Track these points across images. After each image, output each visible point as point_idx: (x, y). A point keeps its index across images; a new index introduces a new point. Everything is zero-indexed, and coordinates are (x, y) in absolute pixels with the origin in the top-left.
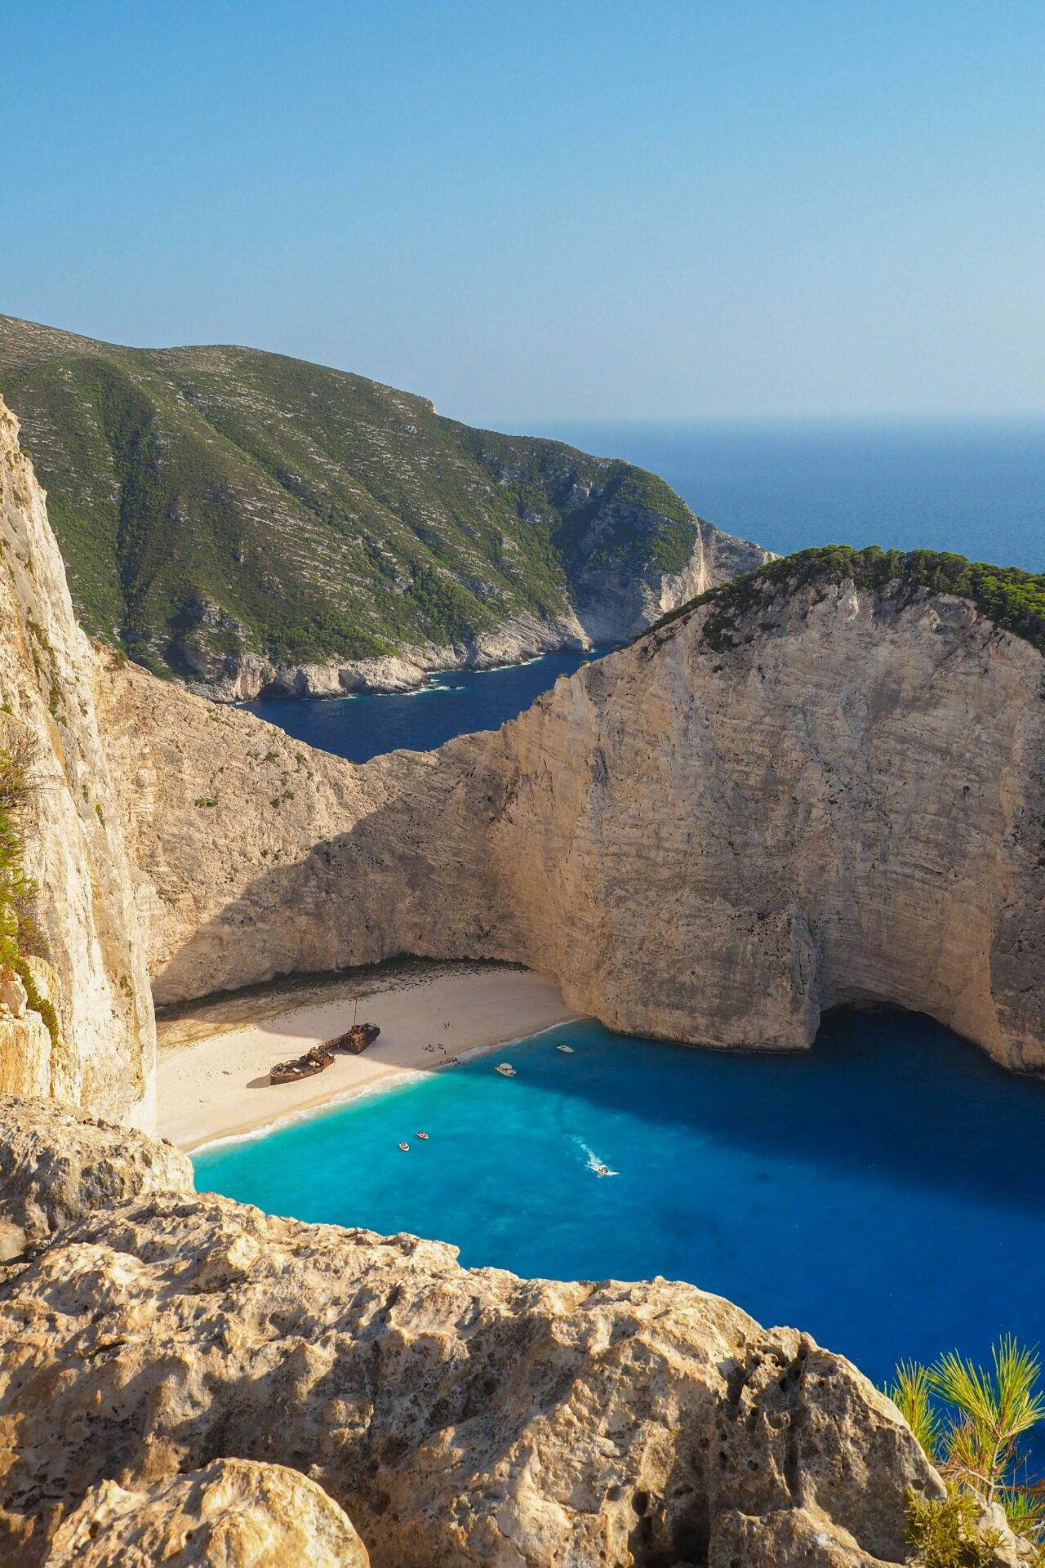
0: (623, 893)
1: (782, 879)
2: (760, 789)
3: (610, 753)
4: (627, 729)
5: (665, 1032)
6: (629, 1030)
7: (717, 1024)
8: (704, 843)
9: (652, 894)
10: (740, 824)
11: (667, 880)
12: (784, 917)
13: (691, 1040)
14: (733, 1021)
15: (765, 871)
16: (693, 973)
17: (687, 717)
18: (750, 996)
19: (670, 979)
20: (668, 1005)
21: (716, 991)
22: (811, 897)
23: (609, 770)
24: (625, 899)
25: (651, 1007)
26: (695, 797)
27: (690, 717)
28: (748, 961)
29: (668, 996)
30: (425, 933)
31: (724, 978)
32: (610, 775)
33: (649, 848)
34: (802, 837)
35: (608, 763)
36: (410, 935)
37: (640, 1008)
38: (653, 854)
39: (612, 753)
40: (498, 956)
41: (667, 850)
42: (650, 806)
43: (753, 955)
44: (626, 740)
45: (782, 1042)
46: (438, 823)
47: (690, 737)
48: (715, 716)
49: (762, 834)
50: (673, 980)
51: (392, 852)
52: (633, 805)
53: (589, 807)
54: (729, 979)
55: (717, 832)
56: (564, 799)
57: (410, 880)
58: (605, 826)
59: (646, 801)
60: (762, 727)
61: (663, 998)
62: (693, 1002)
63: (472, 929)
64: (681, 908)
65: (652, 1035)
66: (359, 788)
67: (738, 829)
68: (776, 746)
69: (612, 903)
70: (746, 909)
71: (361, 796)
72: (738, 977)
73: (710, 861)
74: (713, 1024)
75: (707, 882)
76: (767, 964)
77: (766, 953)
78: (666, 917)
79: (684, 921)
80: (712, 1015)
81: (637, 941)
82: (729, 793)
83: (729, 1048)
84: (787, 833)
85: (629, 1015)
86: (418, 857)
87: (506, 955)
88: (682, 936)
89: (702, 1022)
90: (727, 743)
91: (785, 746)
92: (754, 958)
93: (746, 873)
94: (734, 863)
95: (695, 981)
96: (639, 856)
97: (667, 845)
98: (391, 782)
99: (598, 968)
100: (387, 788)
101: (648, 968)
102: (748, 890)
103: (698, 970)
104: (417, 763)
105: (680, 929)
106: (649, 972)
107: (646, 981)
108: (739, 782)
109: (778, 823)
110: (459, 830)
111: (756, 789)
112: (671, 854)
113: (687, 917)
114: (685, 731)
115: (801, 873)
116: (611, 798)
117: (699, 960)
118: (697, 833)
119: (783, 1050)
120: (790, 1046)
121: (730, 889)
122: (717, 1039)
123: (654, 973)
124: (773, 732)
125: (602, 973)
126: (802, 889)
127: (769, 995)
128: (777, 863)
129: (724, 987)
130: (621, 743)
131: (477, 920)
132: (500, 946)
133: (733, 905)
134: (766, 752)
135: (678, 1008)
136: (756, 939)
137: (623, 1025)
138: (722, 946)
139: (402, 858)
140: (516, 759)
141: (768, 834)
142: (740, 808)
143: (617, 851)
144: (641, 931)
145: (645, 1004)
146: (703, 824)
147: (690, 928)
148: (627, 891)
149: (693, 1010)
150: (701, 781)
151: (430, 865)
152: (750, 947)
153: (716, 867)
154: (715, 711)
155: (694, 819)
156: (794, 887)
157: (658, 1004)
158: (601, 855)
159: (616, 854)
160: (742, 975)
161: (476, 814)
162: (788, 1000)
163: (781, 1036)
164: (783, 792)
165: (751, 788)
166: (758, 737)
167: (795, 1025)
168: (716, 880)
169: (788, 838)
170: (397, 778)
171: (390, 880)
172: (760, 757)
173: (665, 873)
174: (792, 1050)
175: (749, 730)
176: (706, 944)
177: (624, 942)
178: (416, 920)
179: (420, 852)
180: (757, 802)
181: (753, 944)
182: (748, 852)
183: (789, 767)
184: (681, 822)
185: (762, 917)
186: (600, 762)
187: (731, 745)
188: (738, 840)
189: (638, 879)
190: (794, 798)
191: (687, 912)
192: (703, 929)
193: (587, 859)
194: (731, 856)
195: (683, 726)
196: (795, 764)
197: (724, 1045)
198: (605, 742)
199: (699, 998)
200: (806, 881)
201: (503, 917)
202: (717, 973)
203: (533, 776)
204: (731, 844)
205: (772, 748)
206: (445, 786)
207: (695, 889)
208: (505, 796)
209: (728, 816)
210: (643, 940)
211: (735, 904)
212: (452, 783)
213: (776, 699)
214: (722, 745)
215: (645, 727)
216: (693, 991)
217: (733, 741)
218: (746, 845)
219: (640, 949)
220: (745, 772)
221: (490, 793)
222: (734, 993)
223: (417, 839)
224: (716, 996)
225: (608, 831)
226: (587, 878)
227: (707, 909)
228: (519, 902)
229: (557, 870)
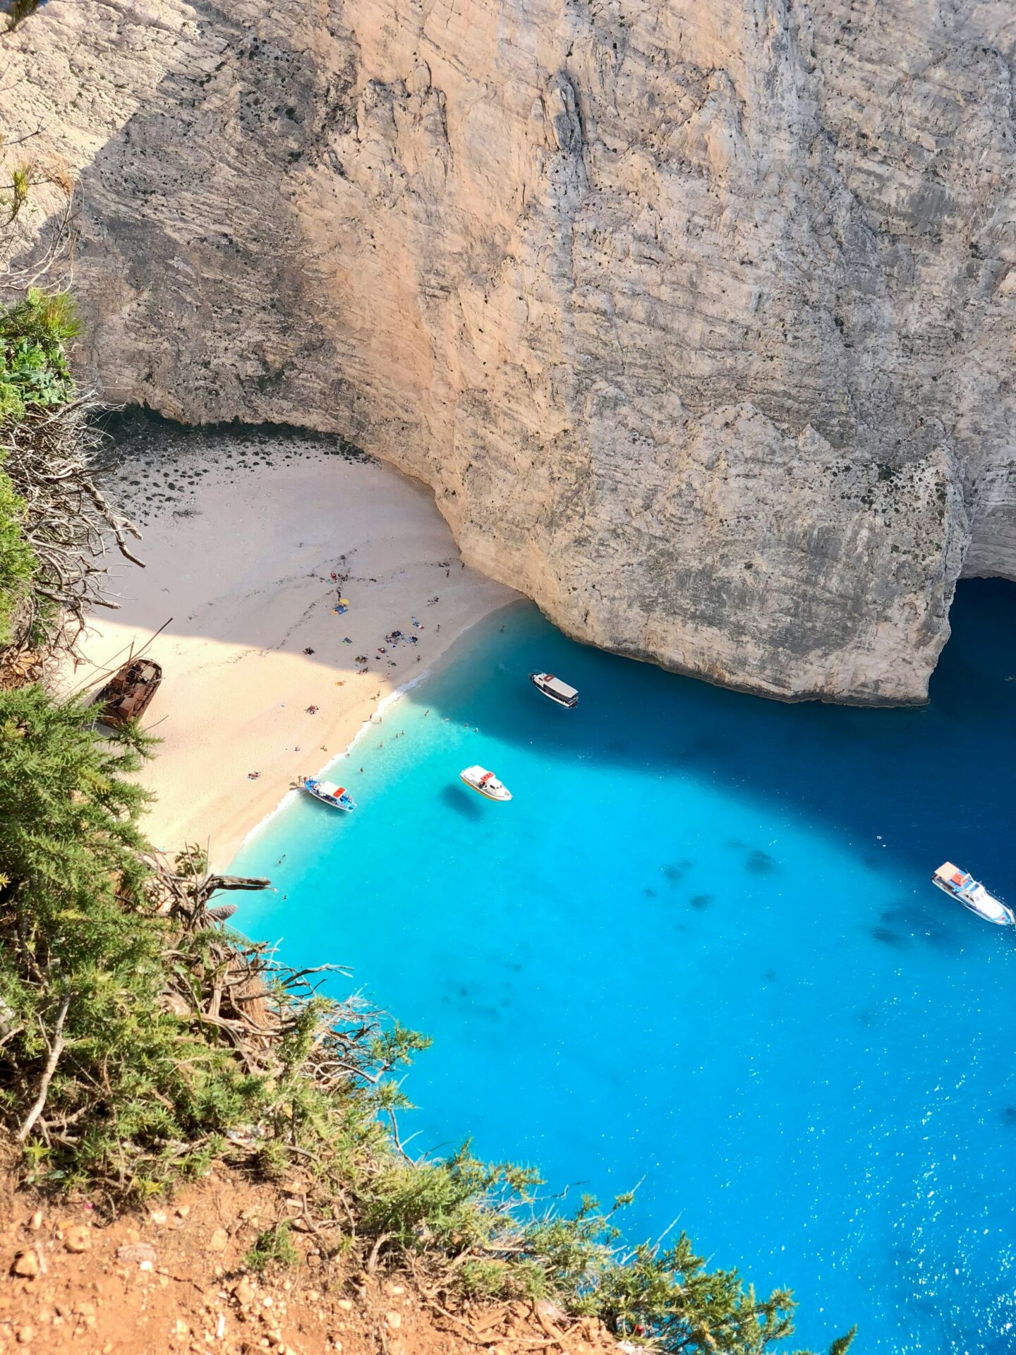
0: (612, 391)
1: (928, 400)
2: (904, 216)
3: (593, 87)
4: (633, 42)
5: (678, 658)
6: (608, 644)
7: (782, 658)
8: (789, 317)
9: (672, 401)
10: (859, 284)
11: (704, 380)
12: (929, 477)
13: (728, 677)
14: (813, 655)
15: (897, 381)
16: (749, 566)
17: (778, 47)
18: (852, 619)
19: (702, 572)
20: (693, 617)
21: (787, 602)
22: (977, 439)
23: (589, 126)
24: (617, 402)
25: (658, 613)
26: (779, 220)
27: (784, 48)
28: (859, 558)
29: (695, 600)
30: (158, 370)
31: (807, 581)
32: (591, 136)
33: (675, 307)
34: (977, 324)
35: (586, 108)
36: (127, 372)
37: (635, 612)
38: (680, 322)
39: (597, 90)
40: (298, 418)
41: (708, 319)
42: (682, 224)
43: (871, 547)
44: (629, 65)
45: (888, 690)
46: (184, 153)
47: (779, 90)
48: (830, 50)
49: (899, 307)
50: (706, 573)
51: (96, 213)
52: (645, 215)
53: (548, 202)
54: (815, 584)
55: (814, 297)
56: (478, 163)
57: (133, 271)
58: (580, 248)
59: (674, 212)
60: (927, 87)
61: (686, 603)
62: (741, 617)
63: (251, 368)
64: (734, 443)
65: (652, 656)
66: (21, 70)
67: (855, 293)
68: (950, 134)
69: (589, 408)
70: (858, 454)
71: (25, 88)
72: (834, 583)
73: (799, 354)
74: (774, 658)
75: (790, 396)
76: (894, 567)
77: (895, 548)
78: (706, 455)
79: (741, 469)
80: (772, 641)
81: (641, 490)
82: (843, 217)
83: (796, 696)
84: (950, 314)
85: (612, 619)
86: (146, 224)
87: (314, 420)
88: (735, 497)
89: (754, 652)
90: (849, 109)
91: (970, 135)
92: (871, 555)
93: (863, 384)
94: (842, 362)
95: (750, 580)
96: (651, 323)
97: (712, 310)
98: (84, 57)
99: (552, 524)
100: (76, 69)
101: (660, 545)
102: (863, 416)
103: (759, 561)
104: (136, 20)
105: (733, 483)
106: (662, 554)
107: (654, 568)
108: (864, 195)
109: (936, 290)
110: (226, 172)
111: (897, 213)
112: (719, 330)
113: (746, 461)
114: (771, 78)
115: (967, 393)
116: (592, 188)
117: (766, 545)
118: (775, 293)
119: (885, 700)
120: (899, 695)
121: (831, 414)
122: (777, 682)
123: (672, 557)
124: (947, 102)
125: (562, 537)
126: (963, 424)
127: (887, 619)
128: (921, 368)
129: (804, 596)
130: (617, 68)
131: (258, 349)
132: (304, 403)
133: (833, 445)
134: (928, 141)
135: (711, 624)
136: (879, 521)
137: (597, 634)
138: (812, 527)
139: (115, 225)
140: (351, 39)
141: (913, 308)
142: (863, 250)
143: (605, 306)
144: (650, 474)
145: (648, 607)
146: (788, 277)
147: (751, 483)
148: (619, 386)
149: (739, 630)
150: (793, 186)
151: (169, 239)
152: (865, 533)
153: (810, 369)
154: (831, 36)
155: (772, 265)
156: (947, 416)
157: (672, 611)
158: (570, 308)
159: (604, 313)
160: (842, 579)
161: (263, 143)
162: (916, 625)
163: (887, 680)
164: (952, 228)
165: (886, 209)
166: (919, 109)
167: (915, 664)
168: (806, 394)
169: (951, 324)
170: (98, 50)
171: (94, 272)
172: (916, 148)
173: (703, 366)
174: (900, 702)
175: (896, 88)
176: (778, 516)
177: (614, 490)
178: (141, 345)
179: (147, 211)
180: (894, 239)
181: (871, 529)
182: (870, 342)
183: (972, 182)
184: (747, 270)
185: (886, 474)
186: (572, 107)
187: (856, 116)
188: (855, 316)
189: (645, 367)
190: (973, 246)
191: (748, 453)
192: (776, 486)
193: (536, 309)
194: (839, 348)
195: (765, 64)
196: (985, 177)
197: (789, 693)
198: (583, 63)
199: (755, 609)
200: (972, 410)
201: (310, 349)
202: (794, 570)
203: (398, 89)
204: (839, 322)
205: (944, 137)
206: (193, 70)
207: (764, 408)
208: (323, 110)
209: (839, 264)
210: (654, 491)
211: (840, 442)
212: (208, 65)
213: (959, 27)
214: (837, 111)
215: (673, 46)
216: (743, 598)
217: (861, 107)
218: (868, 327)
219: (647, 507)
220: (879, 177)
221: (292, 101)
222: (822, 610)
223: (142, 186)
224: (787, 612)
225: (587, 259)
226: (532, 342)
227: (784, 449)
228: (342, 325)
229: (453, 301)
